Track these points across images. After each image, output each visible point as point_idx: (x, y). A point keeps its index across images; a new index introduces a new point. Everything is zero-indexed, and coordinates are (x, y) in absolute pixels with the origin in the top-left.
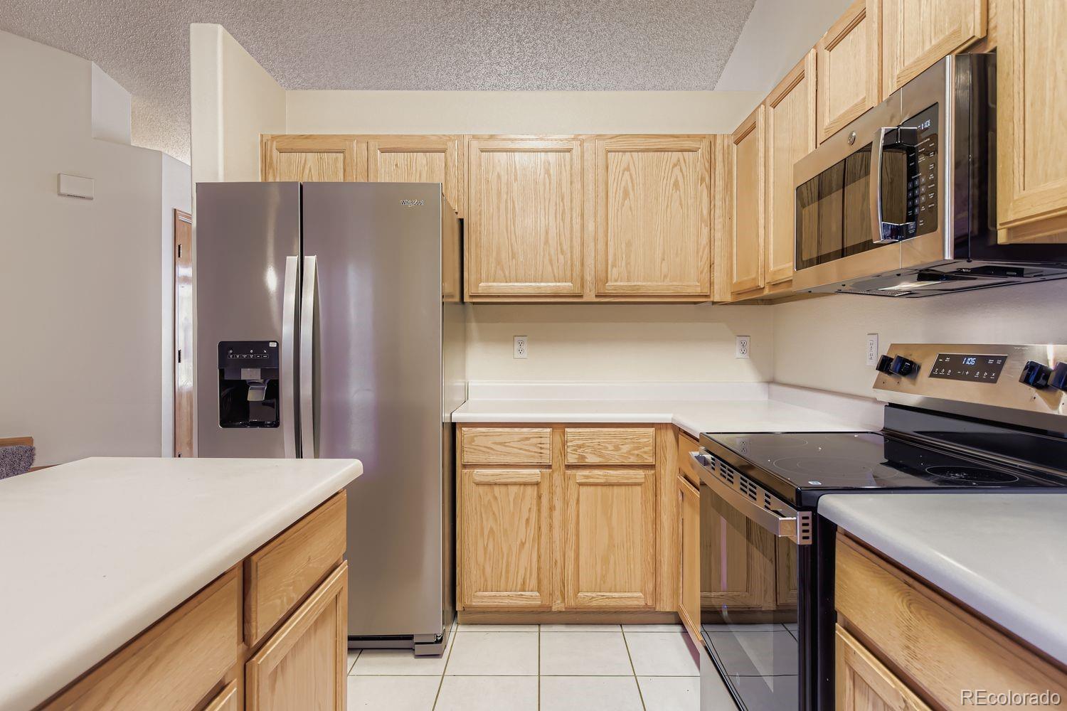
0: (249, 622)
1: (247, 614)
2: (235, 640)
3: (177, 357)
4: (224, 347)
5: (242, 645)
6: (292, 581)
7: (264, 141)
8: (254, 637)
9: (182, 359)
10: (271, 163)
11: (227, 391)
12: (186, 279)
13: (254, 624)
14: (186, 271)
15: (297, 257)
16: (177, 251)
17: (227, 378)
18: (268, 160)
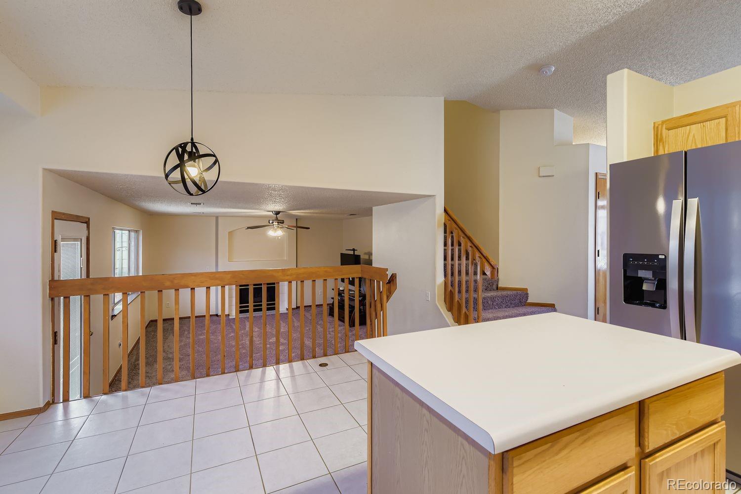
0: (643, 437)
1: (641, 431)
2: (634, 444)
3: (597, 253)
4: (626, 257)
5: (638, 448)
6: (675, 422)
7: (656, 126)
8: (647, 448)
9: (600, 255)
10: (661, 139)
11: (628, 282)
12: (603, 207)
13: (646, 439)
14: (603, 202)
15: (681, 200)
16: (597, 196)
17: (628, 274)
18: (659, 136)
